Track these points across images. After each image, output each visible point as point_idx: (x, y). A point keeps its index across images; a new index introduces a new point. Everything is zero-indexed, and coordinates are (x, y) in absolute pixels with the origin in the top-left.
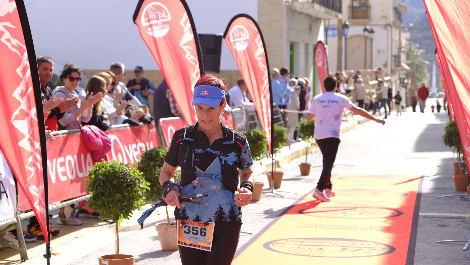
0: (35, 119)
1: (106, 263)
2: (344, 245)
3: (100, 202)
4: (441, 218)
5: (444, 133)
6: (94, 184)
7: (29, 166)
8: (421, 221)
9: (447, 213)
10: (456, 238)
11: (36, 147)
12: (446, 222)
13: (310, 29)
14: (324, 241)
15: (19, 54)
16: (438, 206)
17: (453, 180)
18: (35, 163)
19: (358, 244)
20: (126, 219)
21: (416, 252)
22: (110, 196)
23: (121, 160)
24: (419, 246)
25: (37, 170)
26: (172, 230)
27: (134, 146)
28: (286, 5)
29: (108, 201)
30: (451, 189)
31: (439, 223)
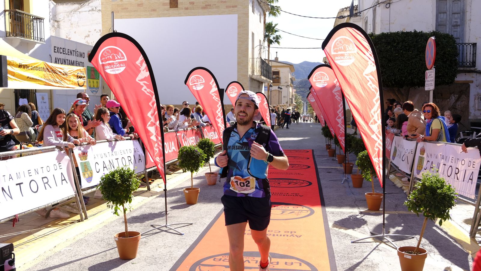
0: (159, 126)
1: (187, 192)
2: (289, 182)
3: (184, 164)
4: (328, 169)
5: (322, 131)
6: (181, 156)
7: (156, 148)
8: (319, 170)
9: (329, 166)
10: (336, 178)
11: (159, 139)
12: (330, 171)
13: (259, 87)
14: (279, 180)
15: (151, 96)
16: (324, 164)
17: (328, 152)
18: (159, 146)
19: (294, 181)
20: (196, 172)
21: (321, 184)
22: (189, 162)
23: (187, 145)
24: (321, 181)
25: (159, 150)
26: (213, 176)
27: (191, 138)
28: (249, 76)
29: (188, 164)
30: (327, 156)
31: (327, 171)
